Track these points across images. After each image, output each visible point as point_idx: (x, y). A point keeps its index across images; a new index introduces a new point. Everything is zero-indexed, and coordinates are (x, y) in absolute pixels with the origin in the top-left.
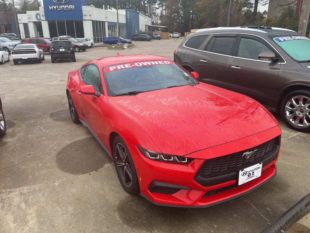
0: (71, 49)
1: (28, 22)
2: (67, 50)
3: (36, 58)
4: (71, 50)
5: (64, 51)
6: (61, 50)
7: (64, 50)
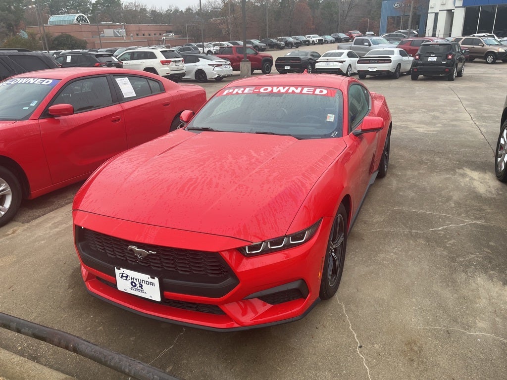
0: (450, 57)
1: (440, 11)
2: (440, 60)
3: (388, 72)
4: (450, 59)
5: (434, 61)
6: (430, 59)
7: (435, 59)
